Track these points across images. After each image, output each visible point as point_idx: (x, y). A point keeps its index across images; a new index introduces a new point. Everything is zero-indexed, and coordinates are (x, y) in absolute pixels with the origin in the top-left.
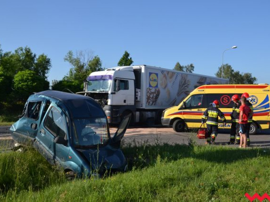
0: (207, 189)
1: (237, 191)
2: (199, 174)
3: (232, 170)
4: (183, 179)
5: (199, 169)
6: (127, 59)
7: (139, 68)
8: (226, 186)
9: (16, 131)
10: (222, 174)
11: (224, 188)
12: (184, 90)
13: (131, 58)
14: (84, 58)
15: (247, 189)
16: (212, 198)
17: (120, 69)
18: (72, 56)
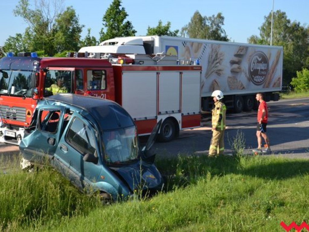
0: (263, 208)
1: (294, 210)
2: (251, 192)
3: (288, 187)
4: (235, 198)
5: (250, 186)
6: (118, 10)
7: (151, 40)
8: (282, 204)
9: (28, 148)
10: (277, 192)
11: (280, 207)
12: (215, 69)
13: (123, 8)
14: (48, 10)
15: (305, 207)
16: (268, 217)
17: (124, 43)
18: (27, 5)
